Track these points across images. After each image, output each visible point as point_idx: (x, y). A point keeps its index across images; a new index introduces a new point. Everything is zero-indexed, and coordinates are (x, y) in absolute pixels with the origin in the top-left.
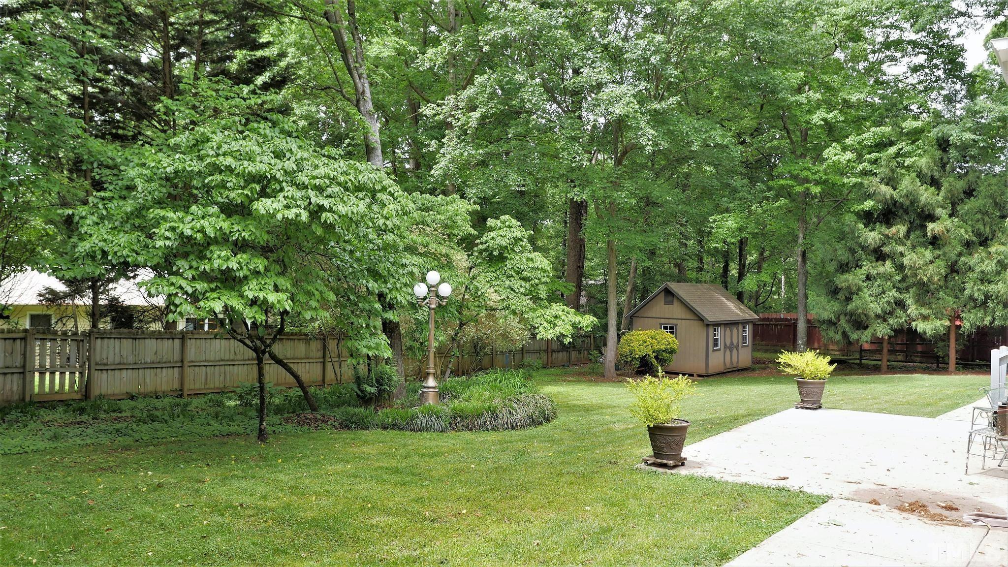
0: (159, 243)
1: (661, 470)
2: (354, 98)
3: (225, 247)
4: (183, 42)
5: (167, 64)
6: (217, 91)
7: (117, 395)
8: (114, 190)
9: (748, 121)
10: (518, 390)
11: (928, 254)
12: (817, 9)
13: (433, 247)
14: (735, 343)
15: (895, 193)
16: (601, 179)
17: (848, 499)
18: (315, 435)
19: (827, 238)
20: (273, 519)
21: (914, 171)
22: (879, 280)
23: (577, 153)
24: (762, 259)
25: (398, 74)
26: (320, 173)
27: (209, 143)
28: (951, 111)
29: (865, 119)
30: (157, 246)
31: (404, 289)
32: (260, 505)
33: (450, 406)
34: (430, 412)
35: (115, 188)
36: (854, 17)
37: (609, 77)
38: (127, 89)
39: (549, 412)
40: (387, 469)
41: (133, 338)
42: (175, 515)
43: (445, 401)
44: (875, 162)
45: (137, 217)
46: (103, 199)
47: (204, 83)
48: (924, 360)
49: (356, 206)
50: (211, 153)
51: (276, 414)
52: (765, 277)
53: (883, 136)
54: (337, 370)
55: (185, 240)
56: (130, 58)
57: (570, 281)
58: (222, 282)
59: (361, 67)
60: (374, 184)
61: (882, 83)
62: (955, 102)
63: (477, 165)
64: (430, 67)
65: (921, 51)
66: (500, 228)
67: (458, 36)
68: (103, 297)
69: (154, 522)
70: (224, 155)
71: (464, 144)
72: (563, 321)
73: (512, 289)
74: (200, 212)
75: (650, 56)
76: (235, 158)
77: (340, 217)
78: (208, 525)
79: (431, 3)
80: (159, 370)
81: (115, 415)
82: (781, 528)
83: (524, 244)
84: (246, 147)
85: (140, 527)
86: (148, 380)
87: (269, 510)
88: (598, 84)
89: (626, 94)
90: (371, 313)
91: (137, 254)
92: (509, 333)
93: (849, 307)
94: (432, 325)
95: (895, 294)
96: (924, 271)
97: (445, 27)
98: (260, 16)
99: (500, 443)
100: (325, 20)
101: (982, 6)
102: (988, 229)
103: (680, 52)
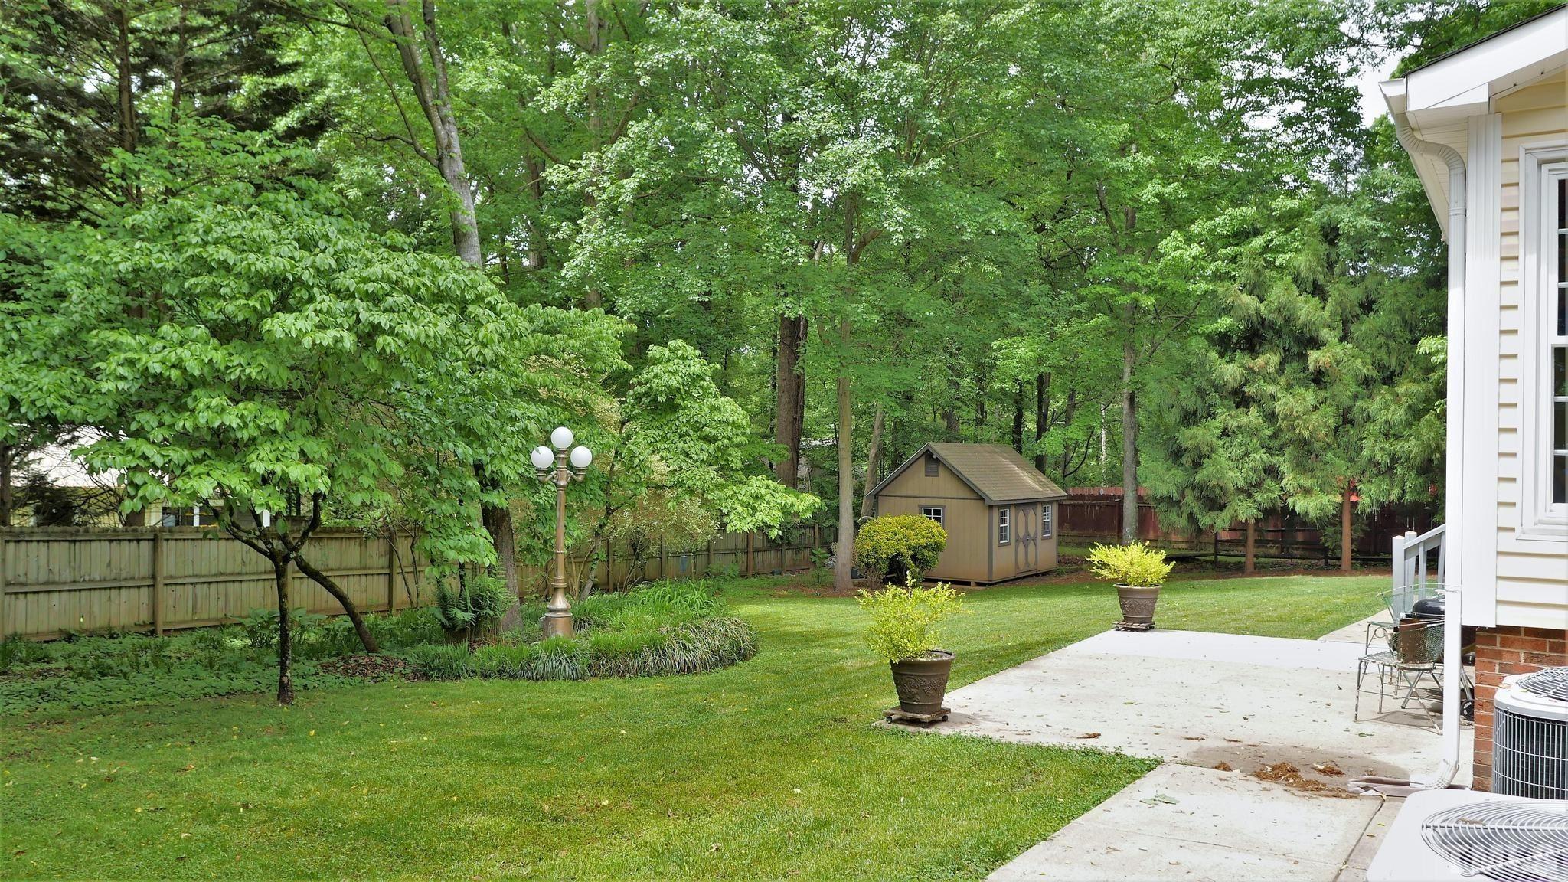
0: (107, 386)
1: (911, 729)
2: (434, 155)
3: (217, 392)
4: (154, 60)
5: (126, 96)
6: (207, 140)
7: (43, 634)
8: (32, 299)
9: (1048, 197)
10: (698, 612)
11: (1310, 396)
12: (1146, 30)
13: (562, 391)
14: (1032, 534)
15: (1261, 306)
16: (826, 284)
17: (1186, 764)
18: (372, 690)
19: (1165, 373)
20: (296, 826)
21: (1289, 274)
22: (1240, 436)
23: (788, 243)
24: (1072, 405)
25: (508, 116)
26: (374, 274)
27: (192, 225)
28: (1340, 185)
29: (1218, 195)
30: (103, 391)
31: (514, 457)
32: (277, 804)
33: (591, 639)
34: (558, 650)
35: (34, 296)
36: (1201, 42)
37: (836, 127)
38: (60, 134)
39: (746, 645)
40: (485, 740)
41: (70, 541)
42: (133, 825)
43: (583, 631)
44: (1234, 259)
45: (71, 343)
46: (12, 314)
47: (187, 127)
48: (1307, 554)
49: (434, 325)
50: (195, 239)
51: (309, 658)
52: (1076, 433)
53: (1244, 221)
54: (412, 587)
55: (150, 380)
56: (63, 85)
57: (781, 442)
58: (214, 448)
59: (445, 105)
60: (463, 291)
61: (1244, 141)
62: (1346, 171)
63: (636, 261)
64: (558, 109)
65: (1297, 95)
66: (669, 360)
67: (603, 60)
68: (20, 474)
69: (98, 837)
70: (216, 243)
71: (612, 228)
72: (768, 503)
73: (687, 455)
74: (175, 335)
75: (899, 96)
76: (233, 248)
77: (407, 343)
78: (189, 839)
79: (562, 6)
80: (114, 592)
81: (38, 666)
82: (1086, 810)
83: (705, 384)
84: (252, 230)
85: (73, 847)
86: (96, 609)
87: (291, 811)
88: (820, 138)
89: (863, 153)
90: (463, 495)
91: (71, 403)
92: (686, 524)
93: (1198, 477)
94: (561, 513)
95: (1264, 456)
96: (1305, 421)
97: (582, 45)
98: (280, 22)
99: (668, 694)
100: (386, 29)
101: (1382, 31)
102: (1394, 359)
103: (944, 92)
